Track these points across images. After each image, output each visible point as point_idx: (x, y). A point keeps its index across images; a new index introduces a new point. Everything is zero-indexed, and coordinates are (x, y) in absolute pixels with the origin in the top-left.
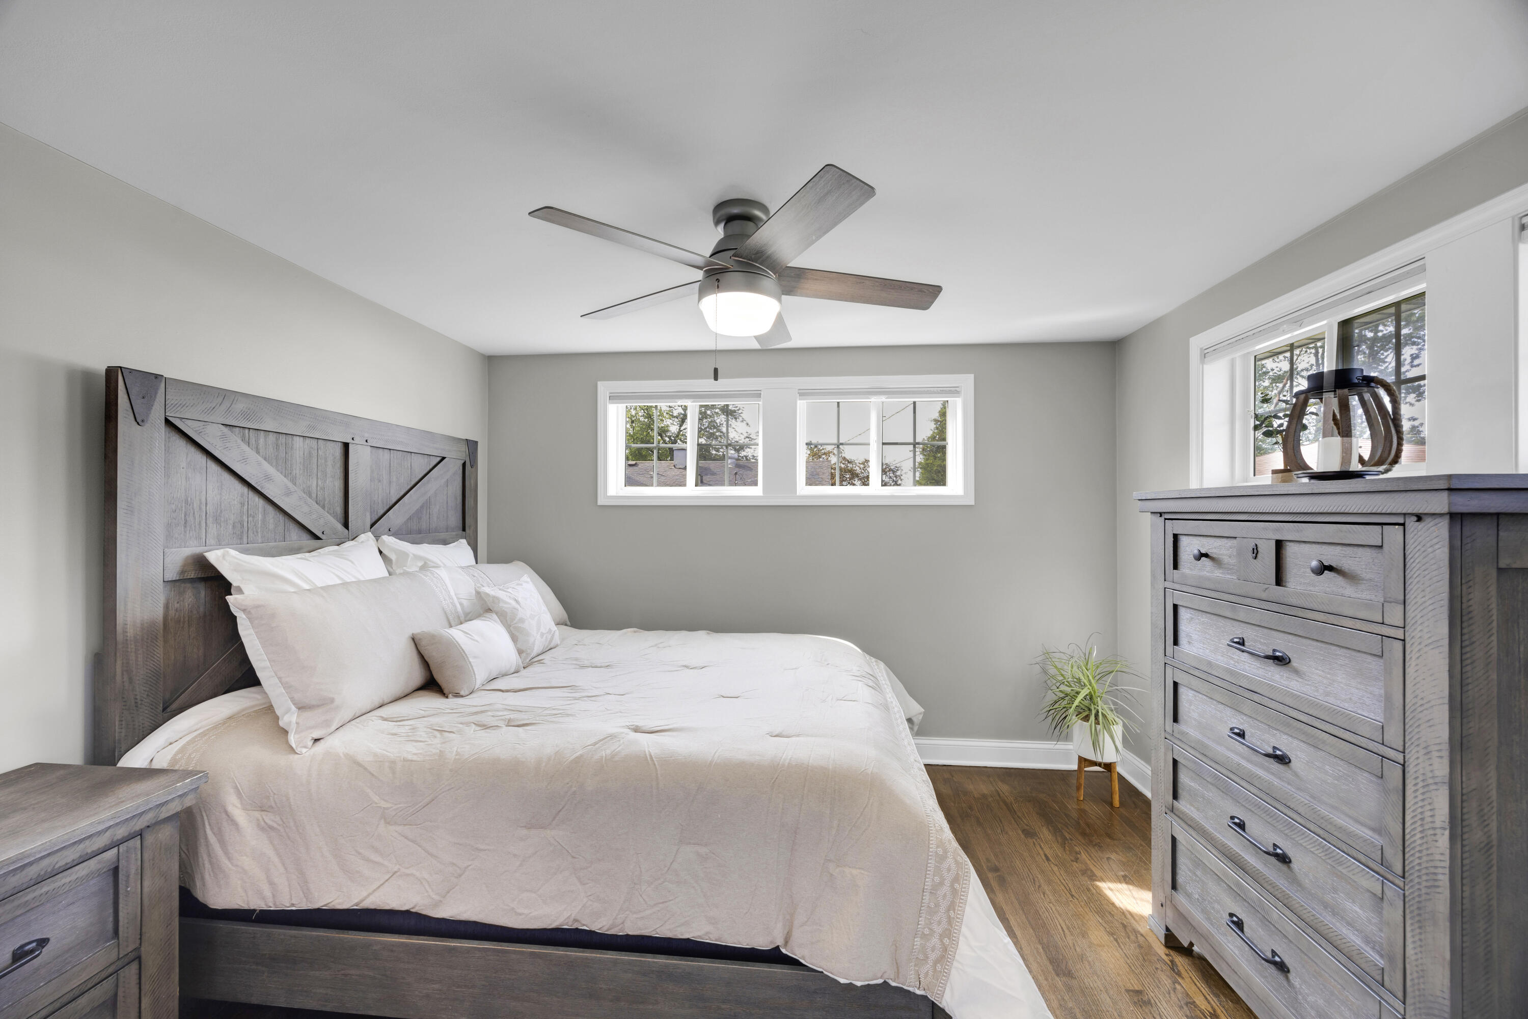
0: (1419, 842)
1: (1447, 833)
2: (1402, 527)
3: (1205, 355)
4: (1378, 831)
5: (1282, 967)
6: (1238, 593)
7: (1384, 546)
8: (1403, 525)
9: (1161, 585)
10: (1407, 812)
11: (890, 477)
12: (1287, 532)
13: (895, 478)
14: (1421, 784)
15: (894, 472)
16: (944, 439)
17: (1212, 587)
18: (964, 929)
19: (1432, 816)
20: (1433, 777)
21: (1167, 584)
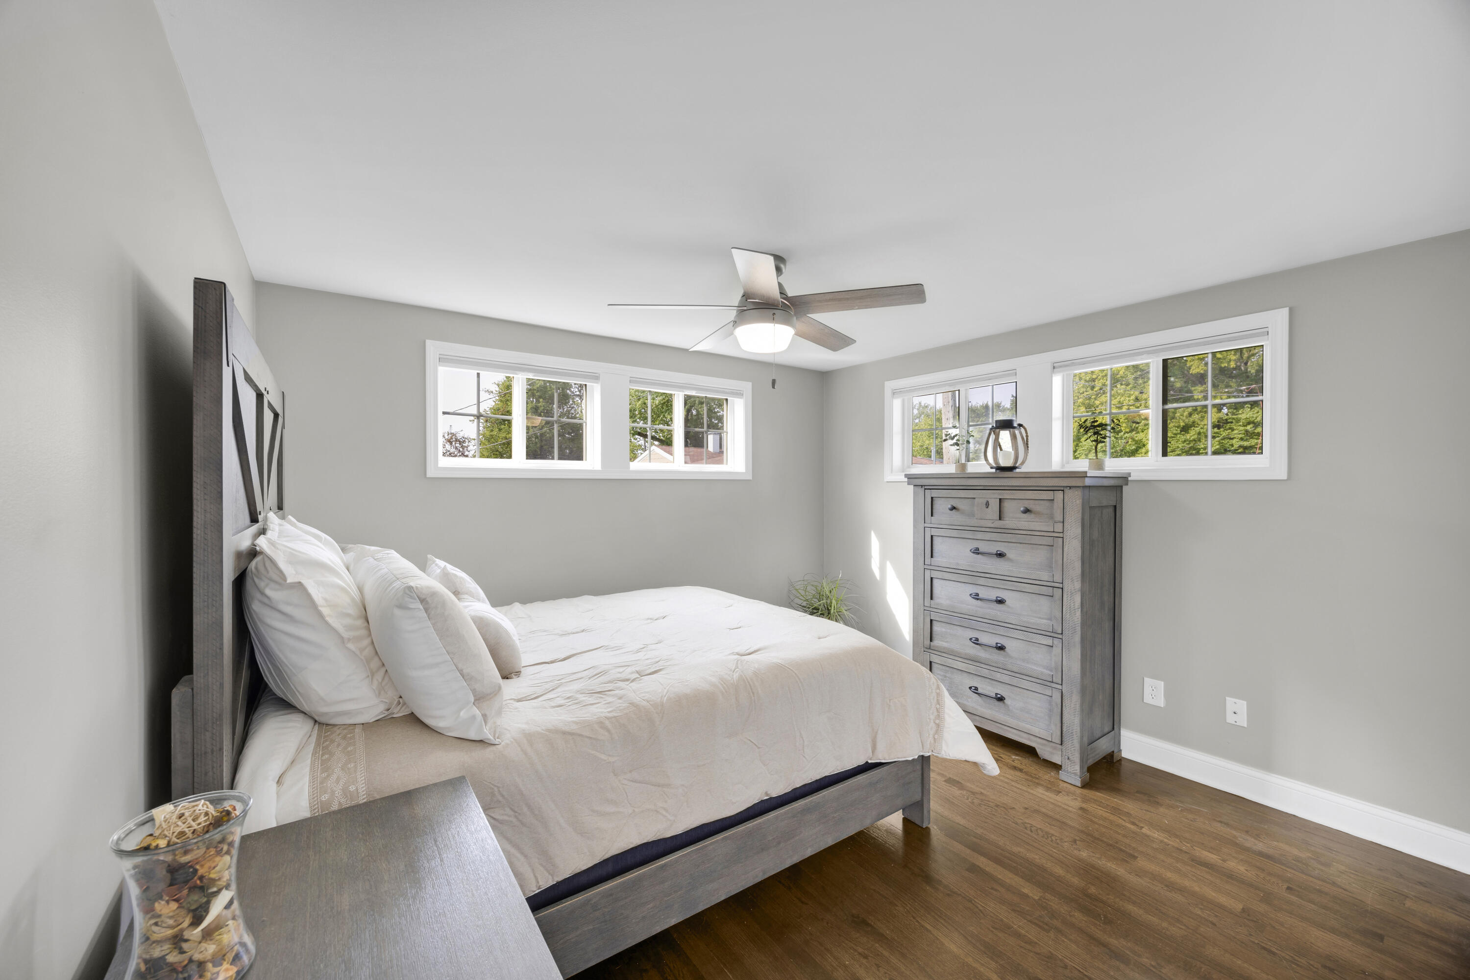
0: (1069, 617)
1: (1080, 610)
2: (1062, 492)
3: (894, 393)
4: (1050, 619)
5: (1001, 699)
6: (978, 526)
7: (1055, 500)
8: (1063, 490)
9: (922, 525)
10: (1064, 607)
11: (456, 448)
12: (1006, 495)
13: (461, 449)
14: (1069, 594)
15: (460, 443)
16: (509, 413)
17: (959, 524)
18: (946, 710)
19: (1074, 605)
20: (1075, 590)
21: (926, 525)
